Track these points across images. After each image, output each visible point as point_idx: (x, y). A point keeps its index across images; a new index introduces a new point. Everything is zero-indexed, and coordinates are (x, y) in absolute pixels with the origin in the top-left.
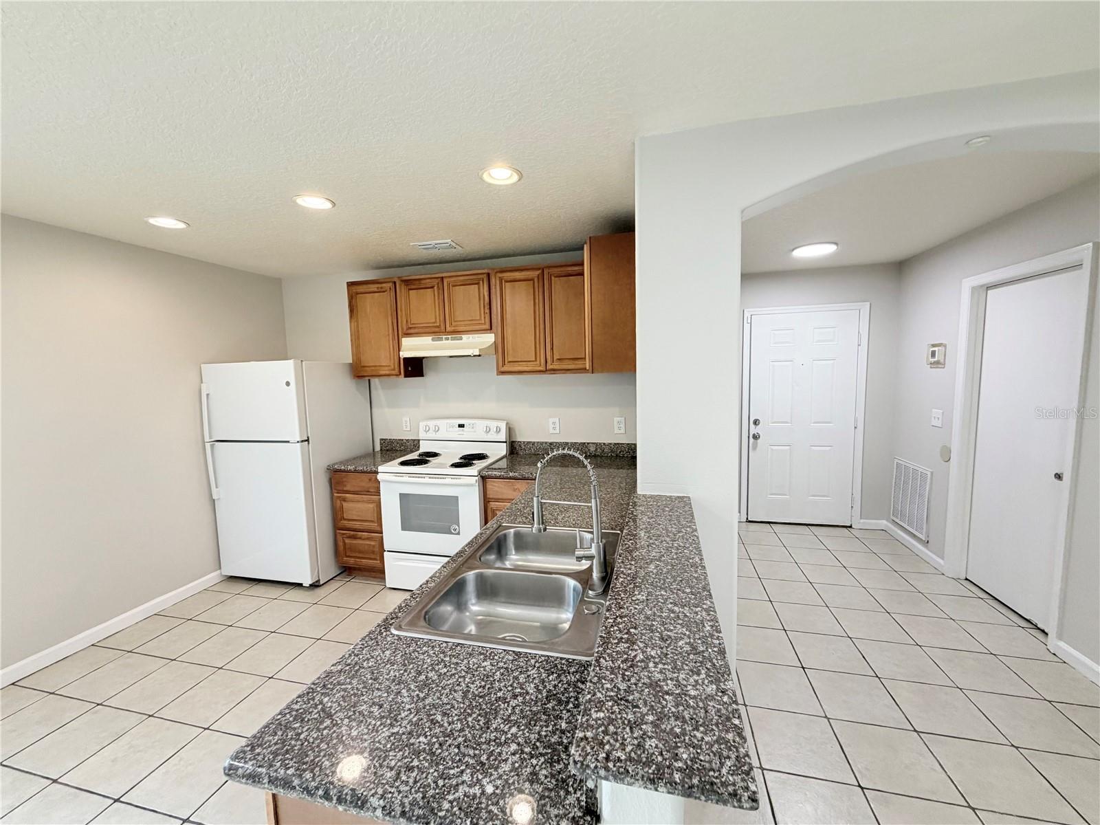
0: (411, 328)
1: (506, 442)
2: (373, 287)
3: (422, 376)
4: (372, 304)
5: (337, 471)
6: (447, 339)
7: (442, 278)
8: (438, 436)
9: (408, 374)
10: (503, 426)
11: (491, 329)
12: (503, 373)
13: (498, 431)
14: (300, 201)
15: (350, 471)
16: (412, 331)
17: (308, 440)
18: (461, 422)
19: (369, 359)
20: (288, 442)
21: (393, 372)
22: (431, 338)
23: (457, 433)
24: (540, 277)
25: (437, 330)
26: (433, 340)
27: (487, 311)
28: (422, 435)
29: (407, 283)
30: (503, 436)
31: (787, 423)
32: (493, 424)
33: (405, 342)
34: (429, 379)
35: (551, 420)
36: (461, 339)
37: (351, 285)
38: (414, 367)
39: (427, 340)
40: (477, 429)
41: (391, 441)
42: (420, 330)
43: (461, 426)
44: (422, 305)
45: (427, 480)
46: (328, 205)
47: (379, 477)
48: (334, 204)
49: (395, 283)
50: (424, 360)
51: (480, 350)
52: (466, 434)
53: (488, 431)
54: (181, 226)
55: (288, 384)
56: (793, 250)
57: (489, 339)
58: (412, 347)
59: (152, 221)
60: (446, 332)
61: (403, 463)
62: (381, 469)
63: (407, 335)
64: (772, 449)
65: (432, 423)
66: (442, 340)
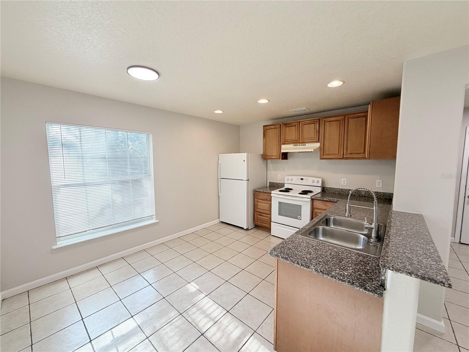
1: (321, 187)
2: (272, 127)
3: (287, 159)
4: (273, 134)
5: (256, 191)
6: (300, 145)
7: (299, 122)
8: (292, 182)
10: (320, 180)
11: (319, 141)
12: (323, 159)
13: (318, 182)
14: (259, 102)
15: (261, 192)
16: (286, 142)
17: (248, 180)
19: (269, 153)
20: (243, 180)
21: (278, 158)
23: (300, 182)
24: (344, 119)
25: (295, 142)
26: (294, 146)
27: (318, 134)
28: (286, 181)
29: (286, 125)
30: (320, 184)
32: (316, 179)
33: (283, 146)
34: (289, 161)
35: (343, 179)
36: (305, 145)
37: (264, 126)
38: (285, 156)
39: (291, 146)
40: (309, 181)
41: (273, 183)
42: (289, 142)
43: (302, 179)
44: (291, 133)
45: (289, 198)
46: (267, 101)
47: (272, 195)
48: (269, 101)
49: (281, 125)
50: (288, 153)
51: (314, 149)
52: (304, 182)
53: (313, 182)
54: (222, 112)
55: (244, 161)
57: (318, 145)
58: (285, 148)
59: (215, 112)
60: (299, 143)
61: (280, 191)
62: (272, 192)
63: (284, 144)
65: (290, 178)
66: (297, 145)
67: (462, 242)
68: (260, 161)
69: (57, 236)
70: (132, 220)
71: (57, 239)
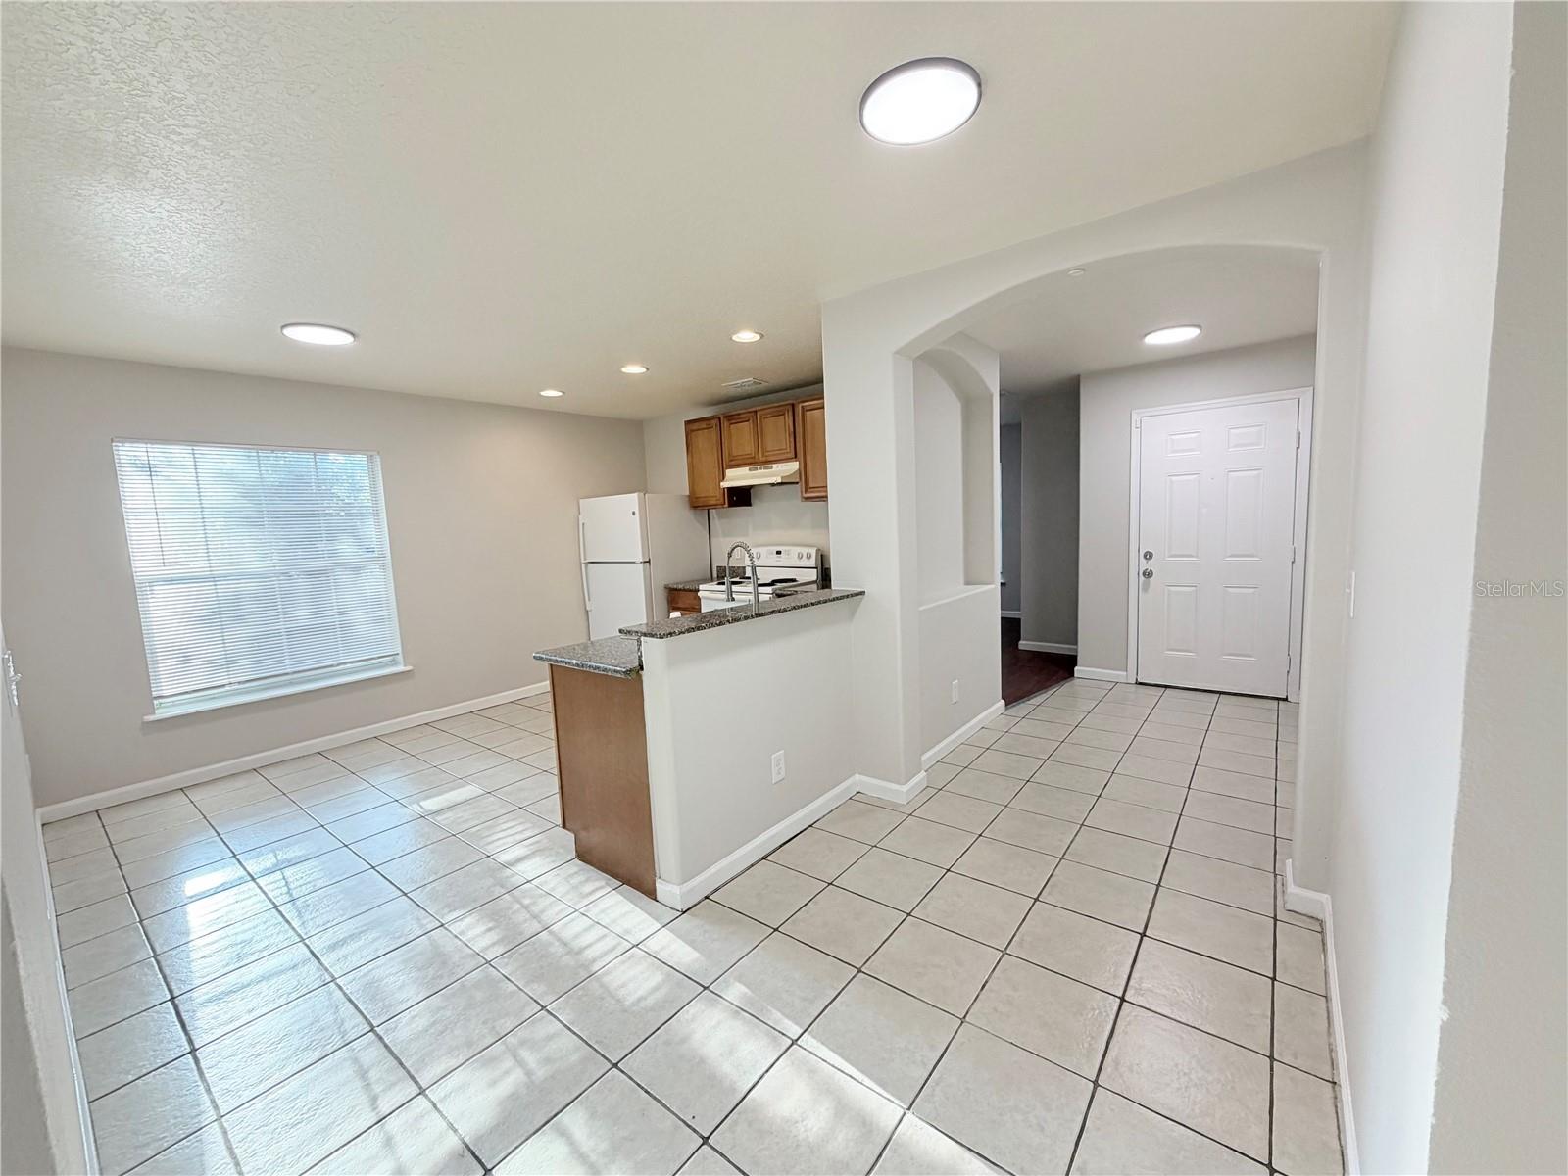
0: (732, 460)
1: (816, 568)
2: (703, 425)
3: (750, 505)
4: (706, 440)
5: (674, 590)
6: (761, 469)
7: (756, 412)
8: (760, 562)
9: (732, 504)
10: (813, 552)
11: (796, 457)
12: (807, 499)
13: (809, 557)
14: (624, 370)
15: (680, 590)
16: (733, 463)
17: (649, 562)
18: (779, 549)
19: (702, 491)
20: (632, 562)
21: (719, 502)
22: (747, 468)
23: (774, 560)
25: (752, 460)
26: (750, 470)
27: (792, 440)
29: (729, 417)
30: (812, 563)
31: (1192, 556)
32: (805, 551)
33: (729, 473)
34: (757, 508)
36: (772, 468)
37: (688, 423)
38: (741, 497)
39: (744, 471)
40: (791, 556)
42: (739, 462)
43: (779, 552)
44: (742, 437)
46: (644, 369)
47: (700, 594)
48: (647, 369)
49: (720, 419)
50: (752, 491)
51: (782, 478)
52: (783, 560)
53: (801, 558)
54: (560, 394)
55: (634, 513)
56: (1146, 335)
57: (793, 467)
58: (737, 477)
59: (542, 393)
60: (759, 462)
62: (701, 587)
63: (731, 467)
64: (1169, 591)
66: (756, 469)
67: (1139, 680)
68: (687, 513)
69: (154, 694)
70: (339, 665)
71: (155, 702)
